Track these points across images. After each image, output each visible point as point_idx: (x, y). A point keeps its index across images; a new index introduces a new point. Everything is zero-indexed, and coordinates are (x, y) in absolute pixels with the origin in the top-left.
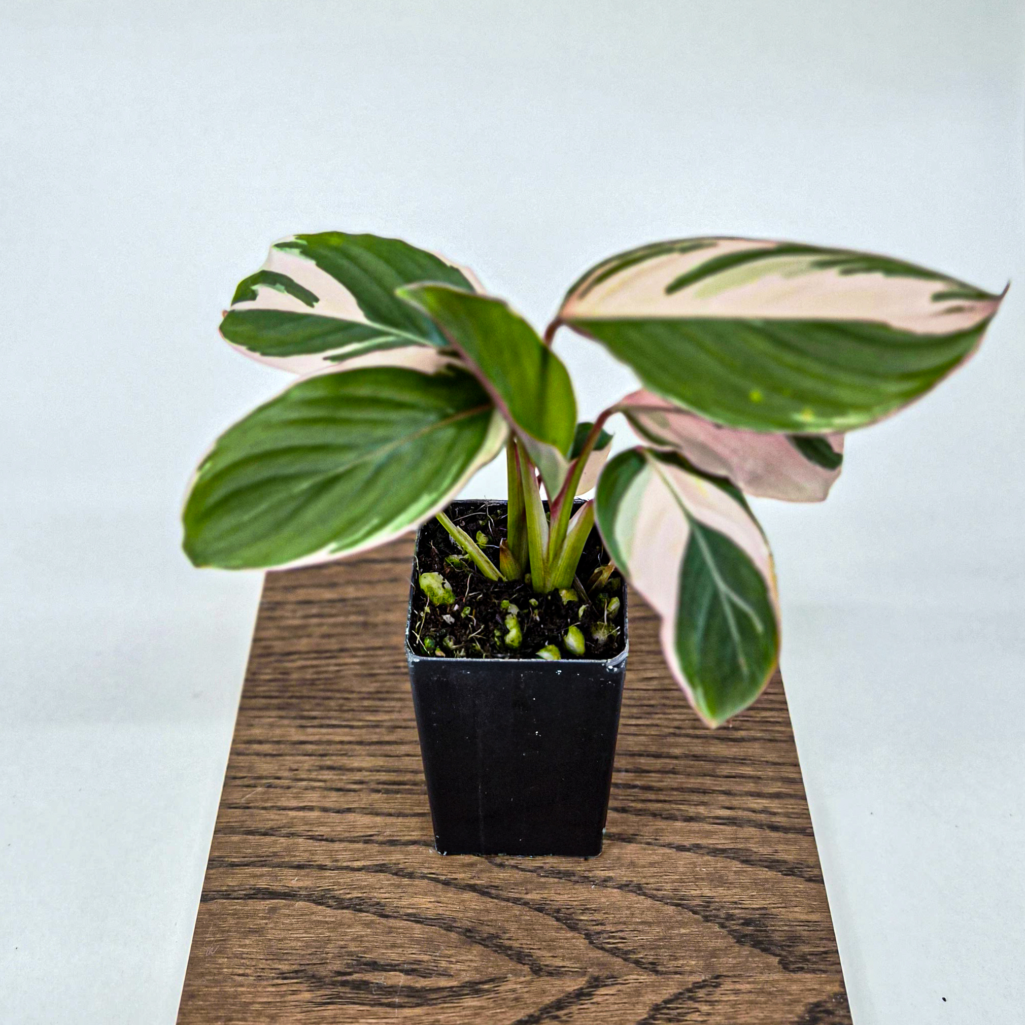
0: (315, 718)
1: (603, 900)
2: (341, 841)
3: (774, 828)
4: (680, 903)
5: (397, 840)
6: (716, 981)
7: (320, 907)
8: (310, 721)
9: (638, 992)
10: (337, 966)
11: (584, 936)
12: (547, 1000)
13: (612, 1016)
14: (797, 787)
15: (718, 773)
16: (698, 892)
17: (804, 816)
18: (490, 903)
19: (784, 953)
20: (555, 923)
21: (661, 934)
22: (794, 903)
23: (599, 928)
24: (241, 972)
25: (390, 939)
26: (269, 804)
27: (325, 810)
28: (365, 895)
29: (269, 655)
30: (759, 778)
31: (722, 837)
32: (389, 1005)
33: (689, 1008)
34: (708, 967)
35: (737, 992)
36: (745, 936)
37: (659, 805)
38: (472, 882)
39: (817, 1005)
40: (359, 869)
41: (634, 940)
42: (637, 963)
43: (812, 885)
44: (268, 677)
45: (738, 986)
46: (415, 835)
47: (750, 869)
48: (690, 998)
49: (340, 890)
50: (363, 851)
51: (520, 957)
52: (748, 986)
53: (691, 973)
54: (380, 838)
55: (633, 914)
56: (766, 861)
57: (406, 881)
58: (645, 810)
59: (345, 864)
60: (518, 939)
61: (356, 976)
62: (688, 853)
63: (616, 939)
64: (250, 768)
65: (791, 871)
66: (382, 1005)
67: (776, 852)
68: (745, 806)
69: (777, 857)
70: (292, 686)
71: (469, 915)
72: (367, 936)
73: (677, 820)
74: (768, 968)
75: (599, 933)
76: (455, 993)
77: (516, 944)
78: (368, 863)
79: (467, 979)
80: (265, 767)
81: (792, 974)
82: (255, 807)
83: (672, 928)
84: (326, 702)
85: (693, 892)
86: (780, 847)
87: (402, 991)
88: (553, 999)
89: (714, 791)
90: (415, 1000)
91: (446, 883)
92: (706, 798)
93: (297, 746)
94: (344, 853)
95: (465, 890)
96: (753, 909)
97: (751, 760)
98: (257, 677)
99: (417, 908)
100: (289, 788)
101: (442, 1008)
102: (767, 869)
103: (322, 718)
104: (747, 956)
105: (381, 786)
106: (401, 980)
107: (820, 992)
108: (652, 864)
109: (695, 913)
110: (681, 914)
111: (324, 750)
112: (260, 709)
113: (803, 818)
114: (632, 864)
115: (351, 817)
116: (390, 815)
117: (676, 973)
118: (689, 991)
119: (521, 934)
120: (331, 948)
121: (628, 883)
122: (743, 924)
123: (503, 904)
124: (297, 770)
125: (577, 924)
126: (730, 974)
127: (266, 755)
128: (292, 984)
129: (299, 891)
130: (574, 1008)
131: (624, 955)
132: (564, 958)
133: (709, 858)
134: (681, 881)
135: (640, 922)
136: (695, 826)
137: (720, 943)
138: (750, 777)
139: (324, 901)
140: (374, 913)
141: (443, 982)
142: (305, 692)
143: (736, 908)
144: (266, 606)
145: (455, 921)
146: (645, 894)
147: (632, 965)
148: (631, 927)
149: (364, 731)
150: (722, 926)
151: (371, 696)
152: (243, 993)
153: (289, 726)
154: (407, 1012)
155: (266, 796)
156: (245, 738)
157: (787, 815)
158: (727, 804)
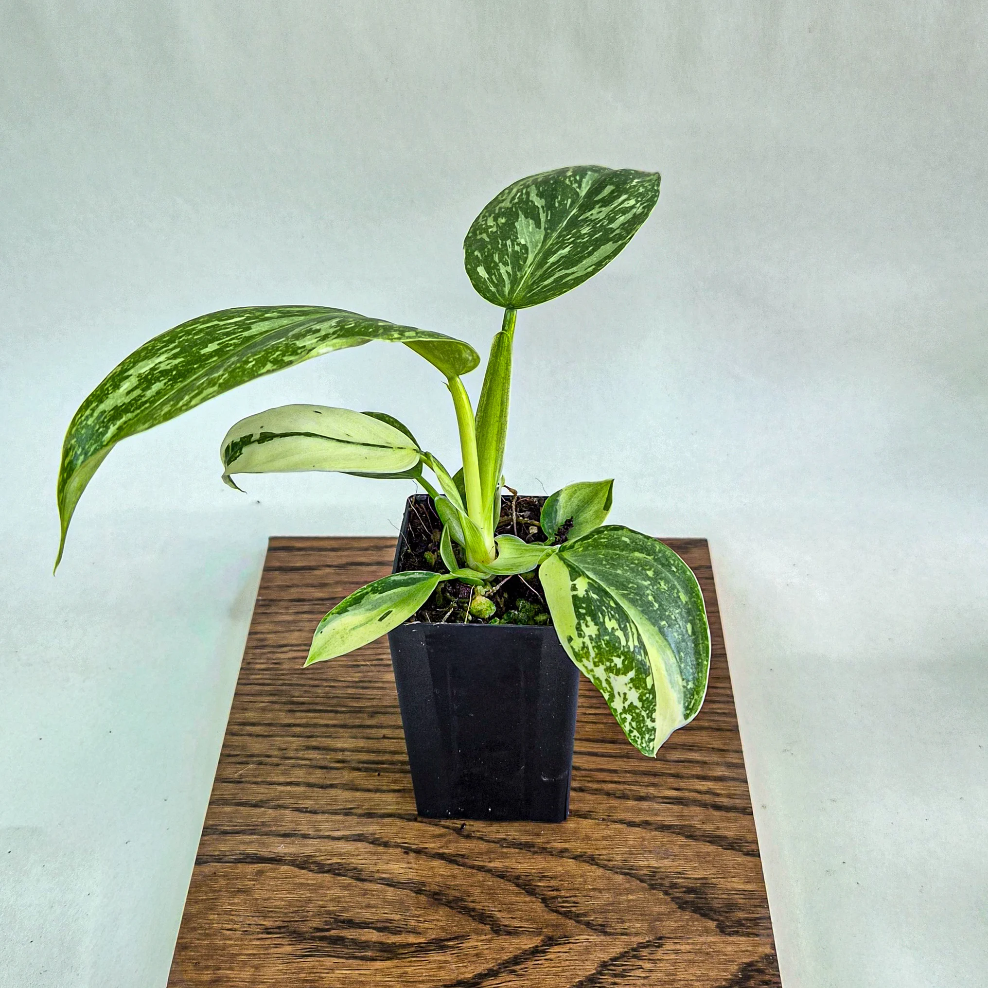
0: (303, 703)
1: (560, 869)
2: (323, 813)
3: (717, 807)
4: (629, 873)
5: (374, 813)
6: (658, 942)
7: (303, 871)
8: (297, 706)
9: (587, 951)
10: (316, 923)
11: (540, 900)
12: (505, 957)
13: (563, 971)
14: (740, 771)
15: (668, 758)
16: (646, 863)
17: (745, 797)
18: (456, 870)
19: (721, 918)
20: (516, 888)
21: (611, 899)
22: (733, 874)
23: (555, 893)
24: (229, 927)
25: (365, 901)
26: (259, 780)
27: (310, 785)
28: (344, 861)
29: (264, 647)
30: (705, 763)
31: (668, 815)
32: (362, 958)
33: (633, 966)
34: (652, 929)
35: (677, 952)
36: (686, 902)
37: (613, 786)
38: (441, 851)
39: (750, 964)
40: (338, 839)
41: (585, 904)
42: (588, 924)
43: (749, 858)
44: (263, 666)
45: (678, 947)
46: (391, 809)
47: (694, 843)
48: (635, 957)
49: (321, 856)
50: (343, 822)
51: (482, 918)
52: (688, 947)
53: (637, 934)
54: (359, 811)
55: (585, 882)
56: (708, 837)
57: (381, 849)
58: (600, 790)
59: (327, 834)
60: (480, 901)
61: (333, 933)
62: (637, 829)
63: (570, 903)
64: (243, 748)
65: (731, 846)
66: (356, 958)
67: (718, 828)
68: (692, 787)
69: (718, 833)
70: (283, 675)
71: (437, 880)
72: (344, 897)
73: (629, 799)
74: (707, 931)
75: (554, 898)
76: (421, 949)
77: (478, 907)
78: (348, 833)
79: (433, 937)
80: (257, 746)
81: (728, 937)
82: (246, 782)
83: (621, 894)
84: (314, 689)
85: (641, 863)
86: (721, 825)
87: (374, 946)
88: (511, 955)
89: (663, 774)
90: (386, 955)
91: (418, 852)
92: (656, 780)
93: (287, 728)
94: (326, 824)
95: (434, 857)
96: (696, 879)
97: (698, 746)
98: (252, 666)
99: (390, 874)
100: (278, 765)
101: (411, 961)
102: (708, 844)
103: (309, 704)
104: (688, 920)
105: (361, 765)
106: (373, 936)
107: (752, 953)
108: (604, 838)
109: (642, 881)
110: (629, 882)
111: (310, 732)
112: (253, 695)
113: (743, 799)
114: (587, 838)
115: (333, 792)
116: (369, 790)
117: (622, 934)
118: (634, 950)
119: (484, 897)
120: (311, 907)
121: (582, 854)
122: (685, 892)
123: (469, 870)
124: (286, 749)
125: (535, 889)
126: (672, 936)
127: (258, 736)
128: (275, 939)
129: (284, 857)
130: (530, 964)
131: (577, 918)
132: (521, 919)
133: (657, 833)
134: (631, 853)
135: (592, 889)
136: (645, 805)
137: (663, 909)
138: (697, 762)
139: (306, 865)
140: (352, 877)
141: (412, 939)
142: (295, 680)
143: (679, 878)
144: (260, 603)
145: (425, 886)
146: (597, 864)
147: (583, 927)
148: (585, 893)
149: (348, 715)
150: (666, 893)
151: (355, 685)
152: (231, 946)
153: (280, 710)
154: (378, 965)
155: (257, 772)
156: (240, 720)
157: (730, 796)
158: (675, 786)
